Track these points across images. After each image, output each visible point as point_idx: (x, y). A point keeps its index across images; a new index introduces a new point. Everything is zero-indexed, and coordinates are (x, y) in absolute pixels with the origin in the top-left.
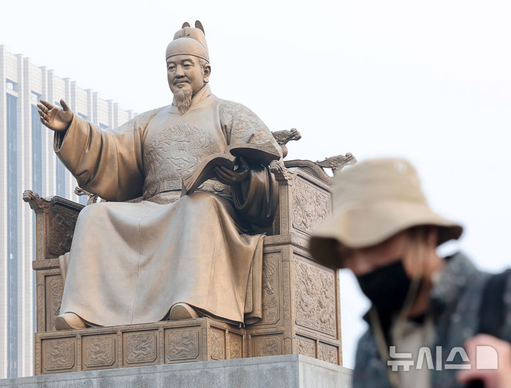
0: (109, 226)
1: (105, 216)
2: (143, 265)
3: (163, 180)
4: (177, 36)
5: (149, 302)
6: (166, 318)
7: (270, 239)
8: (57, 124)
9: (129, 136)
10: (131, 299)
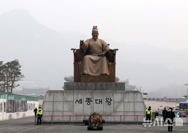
0: (91, 62)
1: (89, 58)
2: (96, 66)
3: (93, 52)
4: (93, 29)
5: (97, 72)
6: (101, 75)
7: (112, 63)
8: (82, 43)
9: (88, 44)
10: (94, 71)
